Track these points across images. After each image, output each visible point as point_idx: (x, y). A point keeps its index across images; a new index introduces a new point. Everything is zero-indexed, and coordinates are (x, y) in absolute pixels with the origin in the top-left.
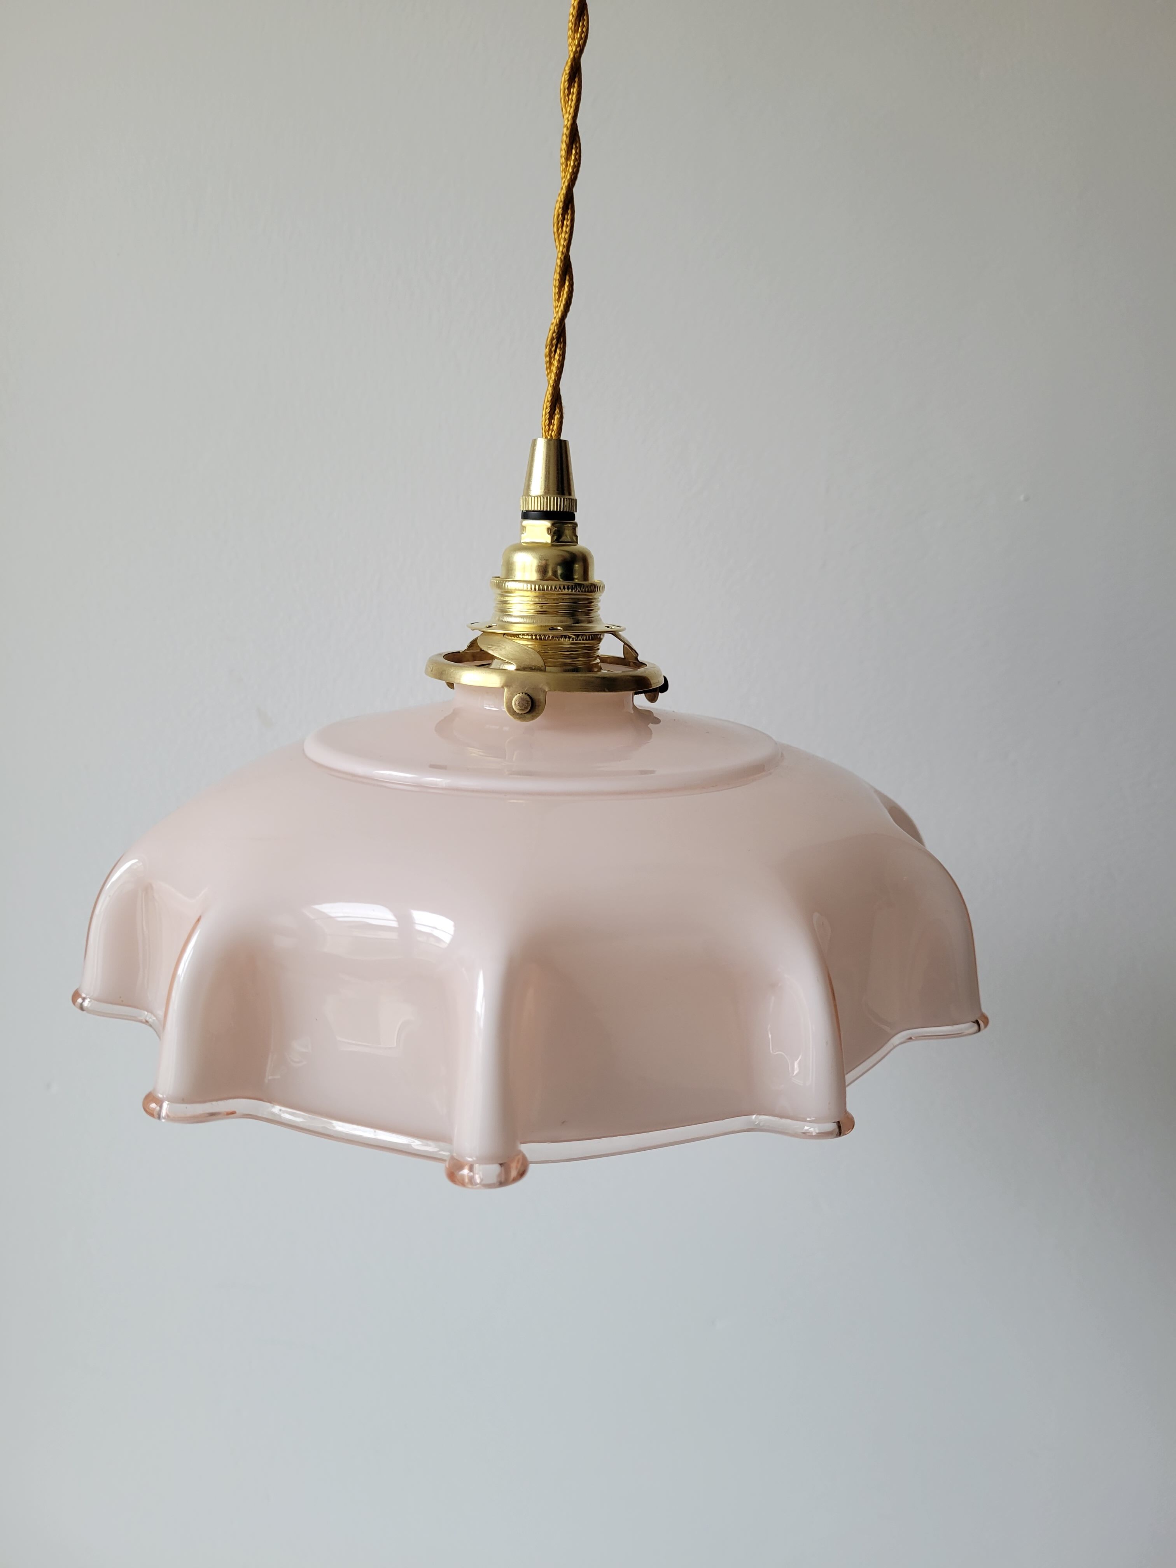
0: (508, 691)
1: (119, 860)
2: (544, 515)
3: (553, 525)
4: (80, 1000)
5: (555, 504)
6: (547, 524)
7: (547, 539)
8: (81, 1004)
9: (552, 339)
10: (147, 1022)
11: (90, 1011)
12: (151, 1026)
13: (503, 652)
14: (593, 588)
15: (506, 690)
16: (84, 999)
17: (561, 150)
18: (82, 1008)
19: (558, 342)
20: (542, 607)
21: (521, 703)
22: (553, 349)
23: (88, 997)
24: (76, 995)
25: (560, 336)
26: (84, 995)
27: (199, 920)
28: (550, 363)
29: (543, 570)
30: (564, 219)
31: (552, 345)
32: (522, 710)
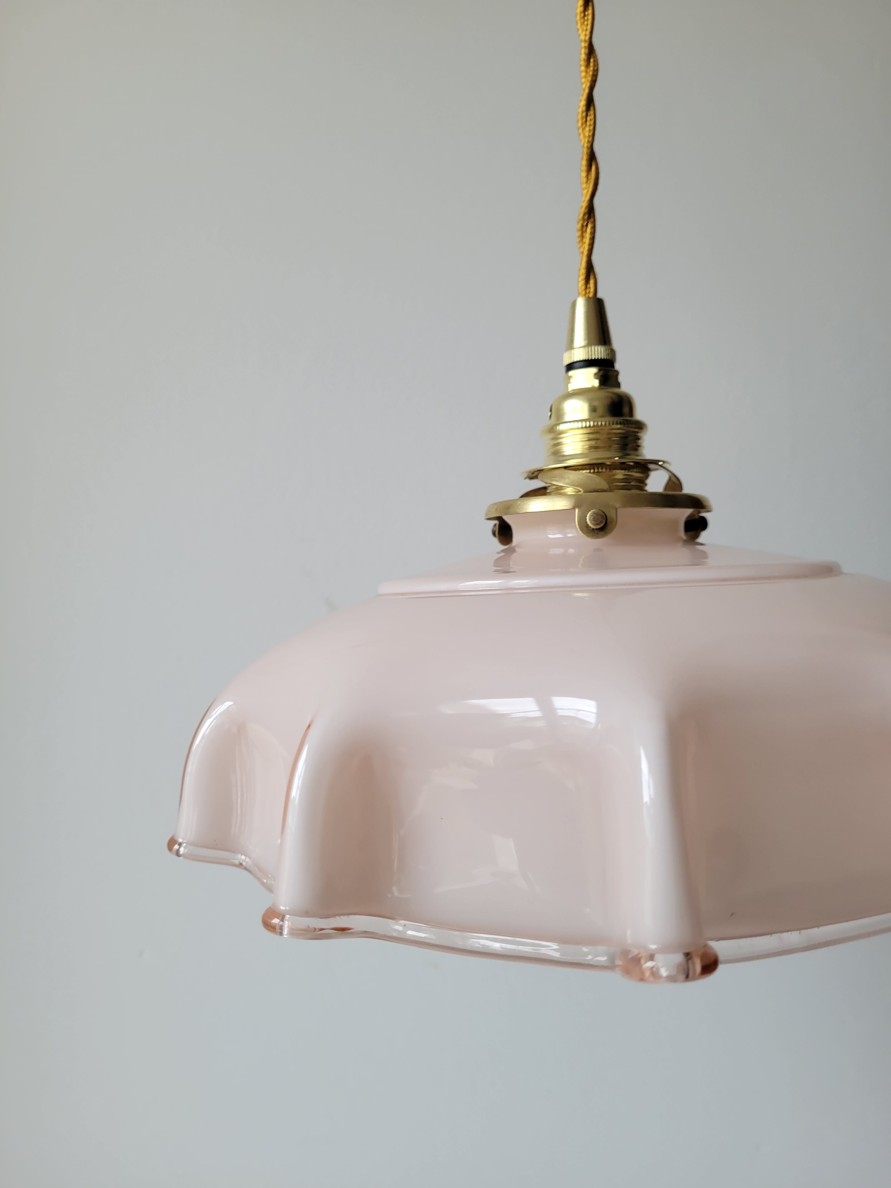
0: (579, 511)
1: (211, 705)
2: (588, 363)
3: (600, 370)
4: (176, 847)
5: (598, 352)
6: (593, 370)
7: (596, 383)
8: (178, 851)
9: (585, 214)
10: (241, 864)
11: (186, 856)
12: (246, 869)
13: (567, 481)
14: (640, 426)
15: (577, 510)
16: (180, 845)
17: (580, 60)
18: (178, 854)
19: (589, 218)
20: (596, 443)
21: (595, 519)
22: (585, 224)
23: (185, 841)
24: (172, 842)
25: (590, 212)
26: (180, 840)
27: (309, 726)
28: (582, 237)
29: (593, 410)
30: (587, 116)
31: (584, 220)
32: (597, 524)
